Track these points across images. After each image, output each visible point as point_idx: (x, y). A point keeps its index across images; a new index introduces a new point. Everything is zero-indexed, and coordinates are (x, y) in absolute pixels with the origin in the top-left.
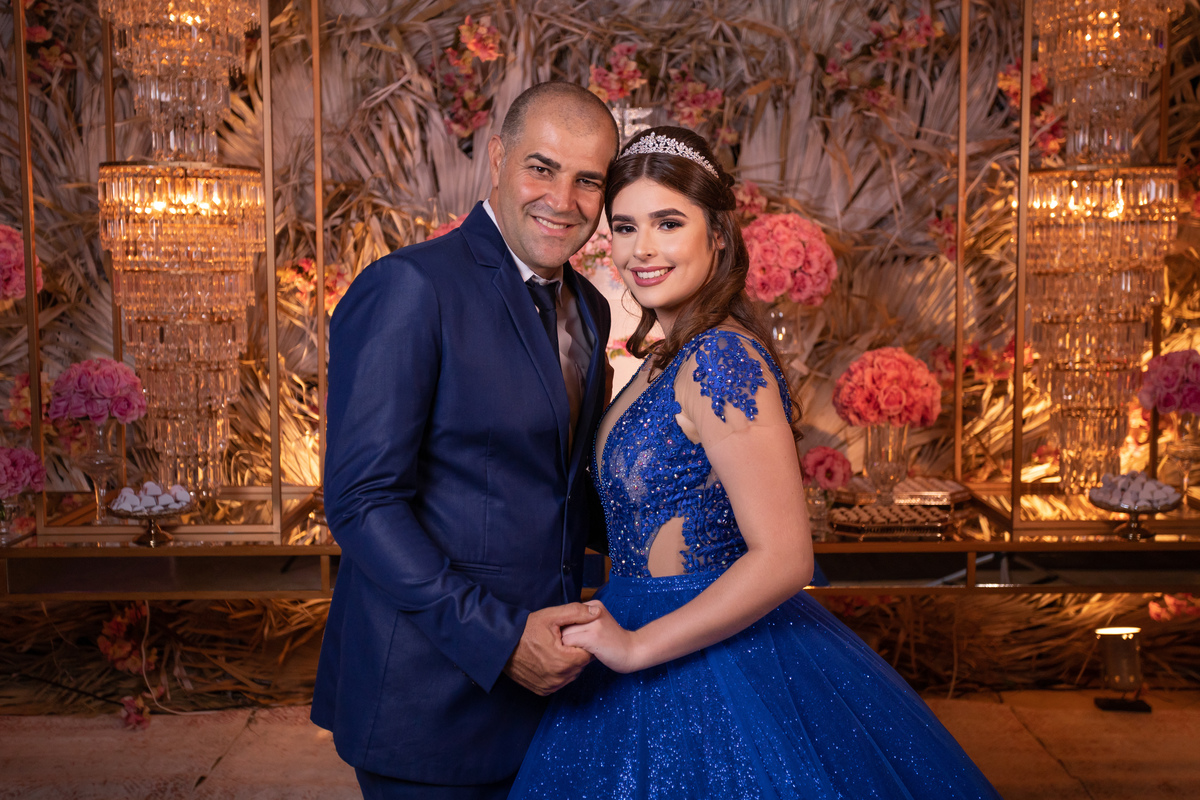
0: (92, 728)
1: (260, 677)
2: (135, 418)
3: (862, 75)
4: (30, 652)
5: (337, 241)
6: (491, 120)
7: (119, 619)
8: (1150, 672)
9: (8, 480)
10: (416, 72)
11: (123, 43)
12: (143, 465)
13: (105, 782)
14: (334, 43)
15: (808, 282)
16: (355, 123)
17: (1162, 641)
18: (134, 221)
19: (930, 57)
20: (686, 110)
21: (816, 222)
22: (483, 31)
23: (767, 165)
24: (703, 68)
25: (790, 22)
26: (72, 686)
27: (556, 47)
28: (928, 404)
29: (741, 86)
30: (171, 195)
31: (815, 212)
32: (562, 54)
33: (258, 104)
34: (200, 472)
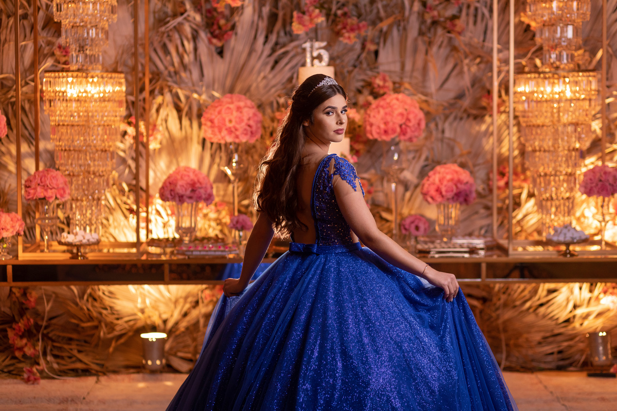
1: (98, 361)
6: (234, 37)
10: (193, 11)
15: (409, 130)
21: (420, 96)
23: (394, 62)
28: (468, 192)
29: (378, 19)
31: (421, 90)
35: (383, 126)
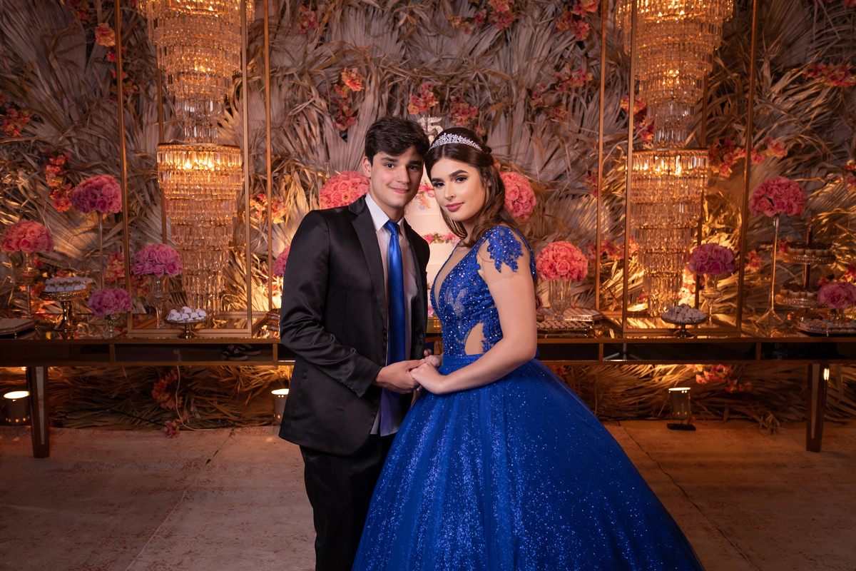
0: (150, 437)
1: (235, 412)
2: (177, 274)
3: (550, 99)
4: (116, 398)
5: (276, 184)
6: (357, 122)
7: (163, 381)
8: (696, 411)
9: (114, 305)
10: (318, 96)
11: (171, 82)
12: (175, 302)
13: (160, 462)
14: (275, 80)
15: (521, 207)
16: (286, 123)
17: (703, 395)
18: (177, 173)
19: (586, 91)
20: (459, 118)
21: (526, 176)
22: (354, 75)
23: (501, 146)
24: (468, 95)
25: (513, 72)
26: (138, 416)
27: (391, 83)
28: (581, 270)
29: (488, 105)
30: (196, 161)
31: (525, 171)
32: (394, 87)
33: (235, 113)
34: (209, 303)
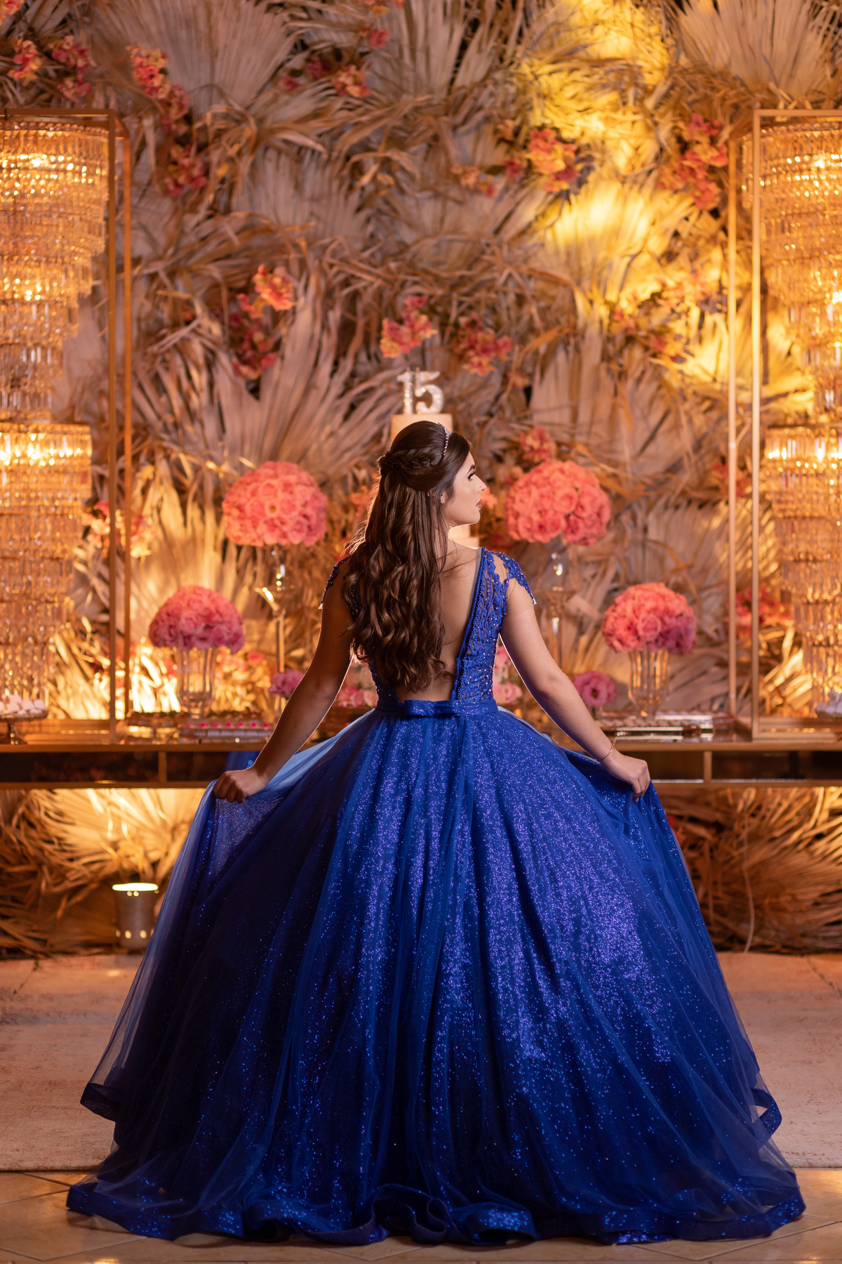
1: (36, 934)
6: (278, 362)
10: (207, 317)
15: (581, 525)
16: (142, 365)
20: (476, 360)
21: (604, 466)
22: (277, 281)
23: (560, 408)
24: (494, 311)
27: (347, 291)
29: (532, 330)
31: (604, 456)
32: (355, 296)
35: (536, 518)
